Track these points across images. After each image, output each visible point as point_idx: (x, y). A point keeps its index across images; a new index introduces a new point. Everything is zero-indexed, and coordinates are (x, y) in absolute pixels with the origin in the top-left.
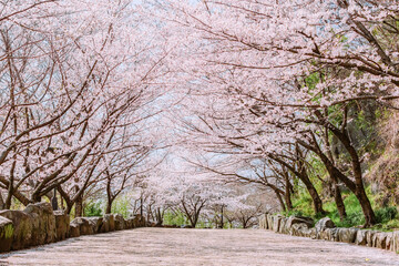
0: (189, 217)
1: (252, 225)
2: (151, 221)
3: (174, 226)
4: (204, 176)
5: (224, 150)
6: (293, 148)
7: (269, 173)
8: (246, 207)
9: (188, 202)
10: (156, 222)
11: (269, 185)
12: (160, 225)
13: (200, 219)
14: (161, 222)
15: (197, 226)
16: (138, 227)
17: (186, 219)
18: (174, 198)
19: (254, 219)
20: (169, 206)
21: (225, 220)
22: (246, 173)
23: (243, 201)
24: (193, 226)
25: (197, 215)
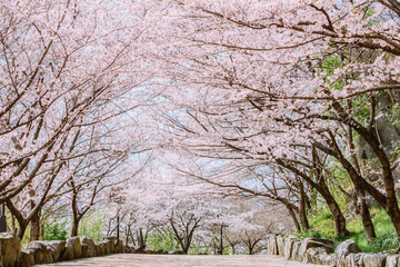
0: (180, 240)
1: (260, 249)
2: (131, 245)
3: (160, 252)
4: (196, 188)
5: (221, 154)
6: (310, 151)
7: (279, 183)
8: (252, 227)
9: (178, 222)
10: (137, 247)
11: (278, 199)
12: (141, 250)
13: (194, 242)
14: (144, 247)
15: (190, 251)
16: (114, 253)
17: (175, 242)
18: (160, 216)
19: (262, 242)
20: (154, 226)
21: (225, 243)
22: (251, 184)
23: (249, 220)
24: (185, 252)
25: (189, 237)
